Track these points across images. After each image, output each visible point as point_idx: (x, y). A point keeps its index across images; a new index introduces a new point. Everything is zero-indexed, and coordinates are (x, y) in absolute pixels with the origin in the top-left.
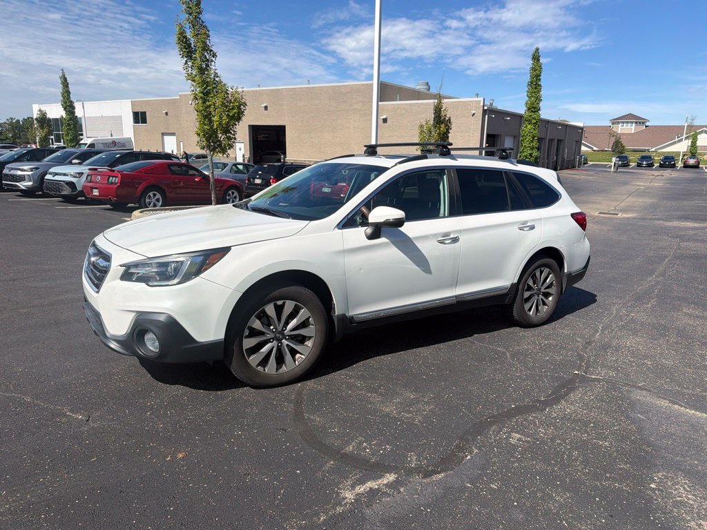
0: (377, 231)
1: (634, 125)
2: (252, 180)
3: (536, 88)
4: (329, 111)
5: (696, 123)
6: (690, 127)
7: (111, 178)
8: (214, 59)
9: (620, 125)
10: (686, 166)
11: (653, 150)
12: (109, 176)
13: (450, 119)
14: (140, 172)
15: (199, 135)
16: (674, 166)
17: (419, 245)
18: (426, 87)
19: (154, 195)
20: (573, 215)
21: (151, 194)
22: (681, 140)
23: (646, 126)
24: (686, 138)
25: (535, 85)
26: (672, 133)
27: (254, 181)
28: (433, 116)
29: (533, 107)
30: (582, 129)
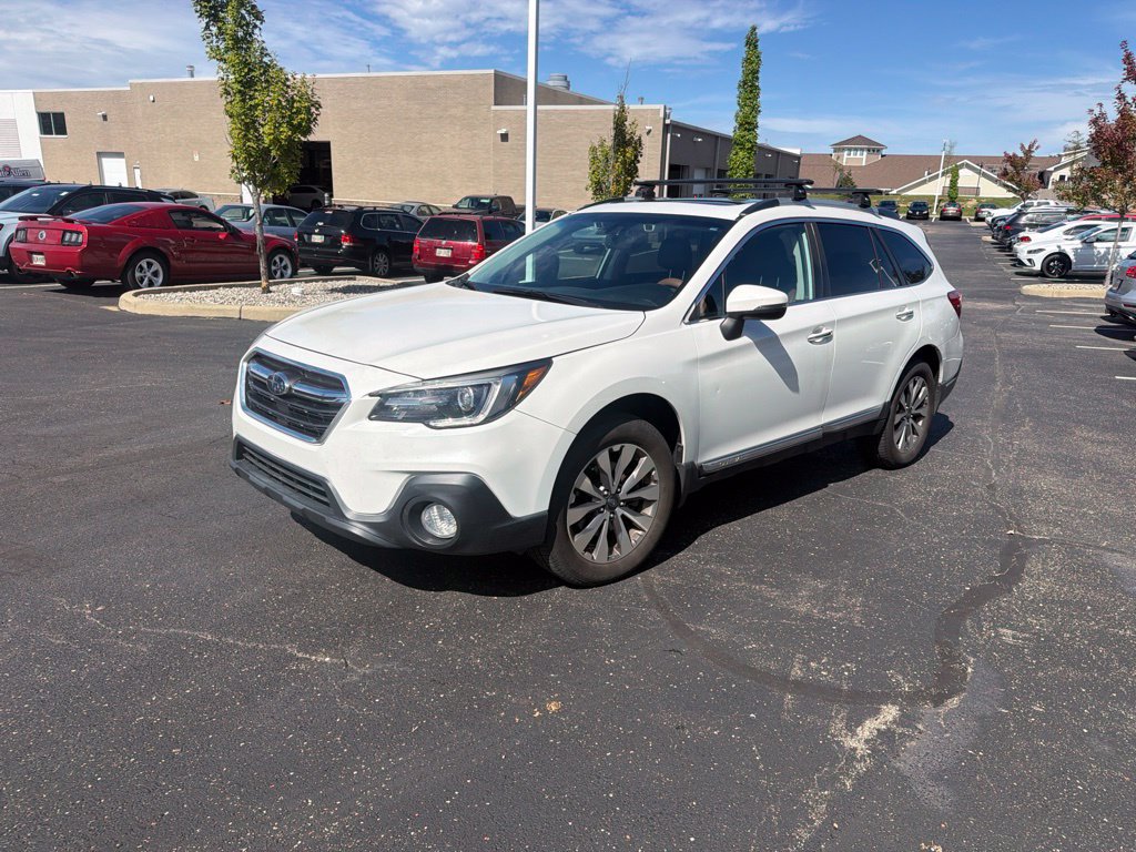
0: (739, 325)
1: (865, 153)
2: (306, 236)
3: (751, 92)
4: (407, 119)
5: (956, 152)
6: (949, 158)
7: (68, 236)
8: (258, 23)
9: (846, 153)
10: (944, 218)
11: (895, 192)
12: (65, 232)
13: (640, 139)
14: (121, 223)
15: (235, 157)
16: (926, 217)
17: (787, 344)
18: (564, 83)
19: (149, 265)
20: (948, 296)
21: (144, 263)
22: (937, 177)
23: (883, 156)
24: (943, 174)
25: (750, 87)
26: (921, 166)
27: (310, 238)
28: (613, 133)
29: (747, 123)
30: (798, 158)
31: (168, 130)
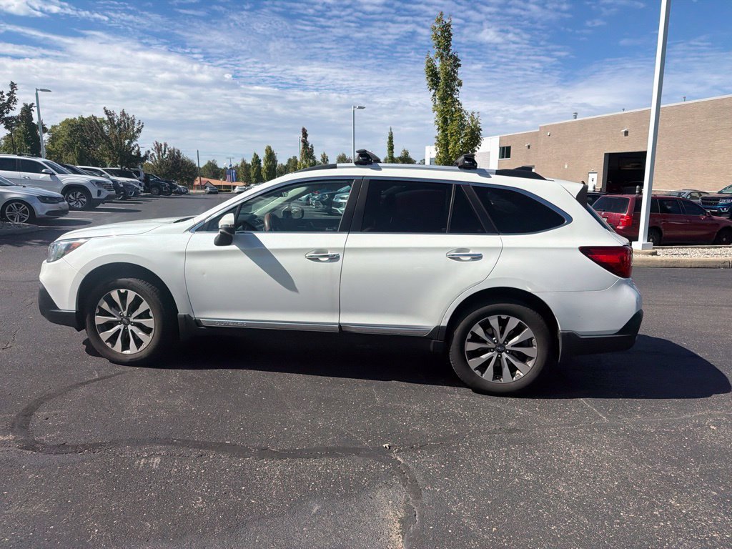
8: (459, 88)
17: (281, 259)
20: (586, 251)
31: (554, 151)
